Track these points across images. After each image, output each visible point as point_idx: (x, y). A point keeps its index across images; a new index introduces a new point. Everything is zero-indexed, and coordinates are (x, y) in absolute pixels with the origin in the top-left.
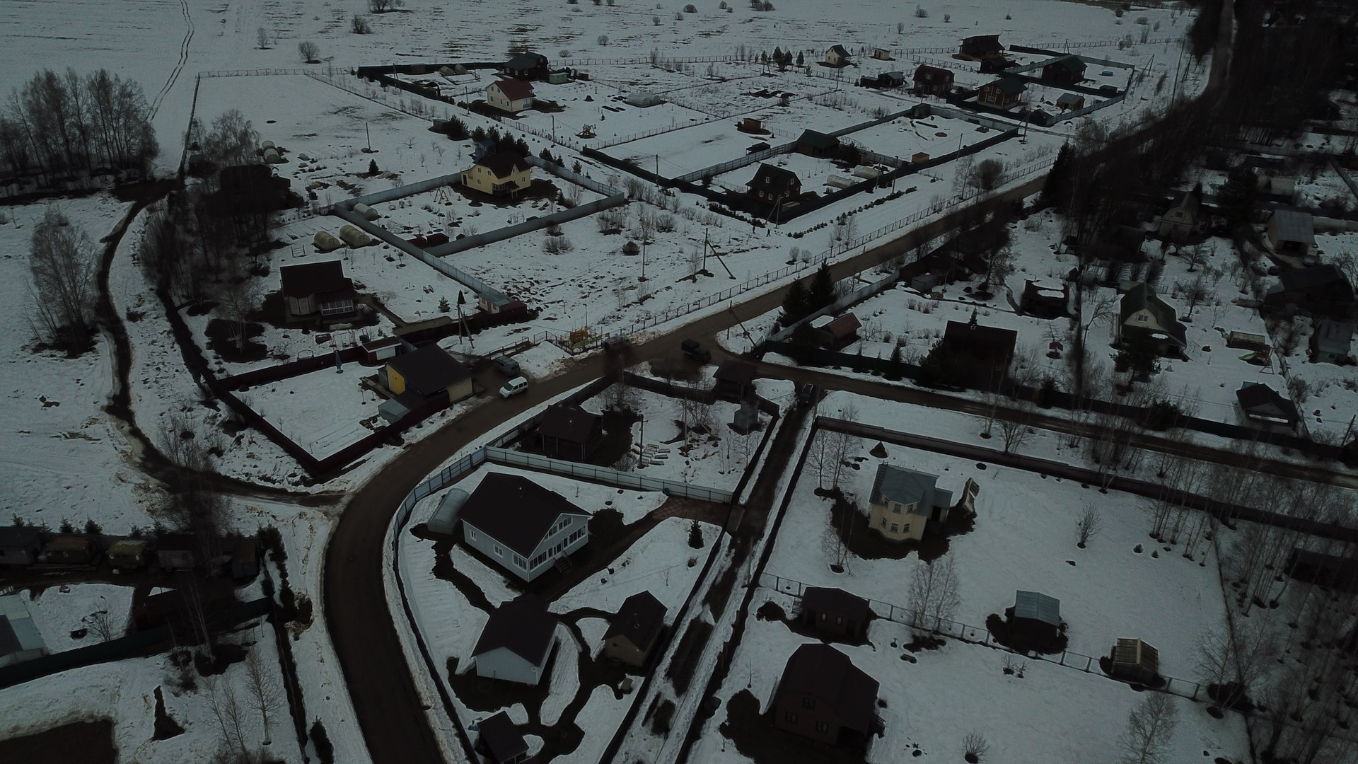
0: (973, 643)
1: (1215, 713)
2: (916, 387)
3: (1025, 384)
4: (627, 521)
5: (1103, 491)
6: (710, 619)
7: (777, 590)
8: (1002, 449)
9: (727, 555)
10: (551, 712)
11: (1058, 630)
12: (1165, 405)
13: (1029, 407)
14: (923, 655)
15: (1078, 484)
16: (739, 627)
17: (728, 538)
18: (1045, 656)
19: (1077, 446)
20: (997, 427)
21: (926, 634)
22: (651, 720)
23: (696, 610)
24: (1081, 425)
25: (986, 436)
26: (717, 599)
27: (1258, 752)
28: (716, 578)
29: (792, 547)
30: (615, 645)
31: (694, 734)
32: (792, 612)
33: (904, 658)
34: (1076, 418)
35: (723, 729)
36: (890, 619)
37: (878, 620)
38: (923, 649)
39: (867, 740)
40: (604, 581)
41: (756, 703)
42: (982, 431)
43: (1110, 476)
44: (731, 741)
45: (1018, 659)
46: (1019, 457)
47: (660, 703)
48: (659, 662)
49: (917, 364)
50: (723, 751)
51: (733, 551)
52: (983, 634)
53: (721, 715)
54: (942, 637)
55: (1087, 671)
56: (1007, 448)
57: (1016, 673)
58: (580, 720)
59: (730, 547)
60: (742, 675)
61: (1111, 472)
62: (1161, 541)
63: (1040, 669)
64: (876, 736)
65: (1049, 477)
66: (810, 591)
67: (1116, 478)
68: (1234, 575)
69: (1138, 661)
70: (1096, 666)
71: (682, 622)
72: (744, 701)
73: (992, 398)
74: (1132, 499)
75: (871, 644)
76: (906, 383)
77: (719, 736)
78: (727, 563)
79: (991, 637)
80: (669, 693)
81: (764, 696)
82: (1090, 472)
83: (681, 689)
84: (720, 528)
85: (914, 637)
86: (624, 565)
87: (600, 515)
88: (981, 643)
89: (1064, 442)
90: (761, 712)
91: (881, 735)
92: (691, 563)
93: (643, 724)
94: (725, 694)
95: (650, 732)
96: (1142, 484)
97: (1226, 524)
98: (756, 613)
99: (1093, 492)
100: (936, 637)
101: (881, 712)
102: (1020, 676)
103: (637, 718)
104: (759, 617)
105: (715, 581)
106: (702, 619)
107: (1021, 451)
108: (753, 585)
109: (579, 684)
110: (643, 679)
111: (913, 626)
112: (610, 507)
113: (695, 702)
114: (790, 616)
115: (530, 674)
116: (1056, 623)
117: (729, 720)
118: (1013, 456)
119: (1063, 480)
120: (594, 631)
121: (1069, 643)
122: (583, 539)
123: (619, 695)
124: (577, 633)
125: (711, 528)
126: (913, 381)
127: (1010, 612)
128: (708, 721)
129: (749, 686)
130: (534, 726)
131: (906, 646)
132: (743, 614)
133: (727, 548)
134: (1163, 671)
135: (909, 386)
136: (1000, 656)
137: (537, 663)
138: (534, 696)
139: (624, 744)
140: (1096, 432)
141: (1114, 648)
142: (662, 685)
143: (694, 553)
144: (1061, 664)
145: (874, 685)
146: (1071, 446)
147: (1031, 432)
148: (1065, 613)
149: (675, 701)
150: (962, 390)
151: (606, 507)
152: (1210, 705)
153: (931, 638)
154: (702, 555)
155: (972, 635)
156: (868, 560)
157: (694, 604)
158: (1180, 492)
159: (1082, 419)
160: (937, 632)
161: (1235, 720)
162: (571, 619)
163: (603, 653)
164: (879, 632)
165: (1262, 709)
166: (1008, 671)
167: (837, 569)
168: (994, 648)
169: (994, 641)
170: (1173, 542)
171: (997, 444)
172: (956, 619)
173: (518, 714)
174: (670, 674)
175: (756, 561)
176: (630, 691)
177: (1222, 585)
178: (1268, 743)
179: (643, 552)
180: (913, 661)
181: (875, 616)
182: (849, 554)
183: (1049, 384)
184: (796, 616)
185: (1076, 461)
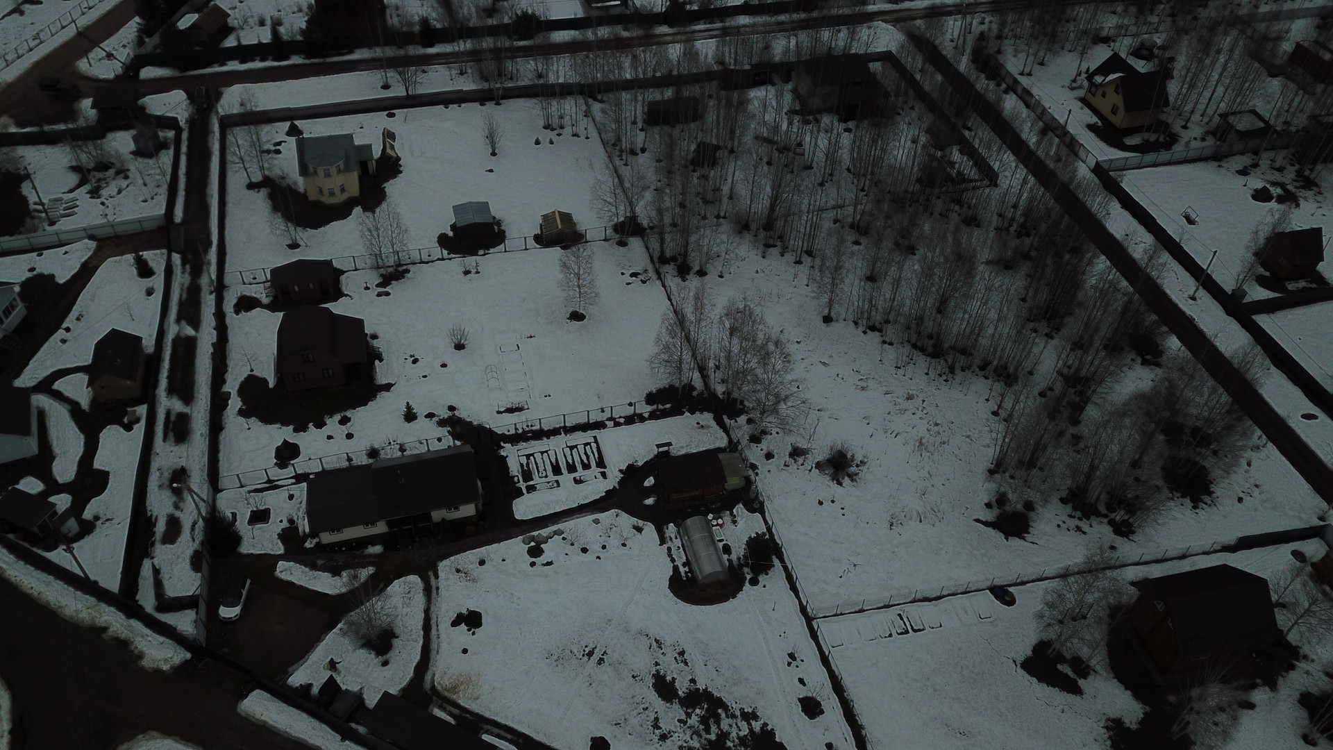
0: (432, 262)
1: (622, 244)
2: (307, 61)
3: (404, 29)
4: (62, 279)
5: (498, 104)
6: (189, 331)
7: (244, 284)
8: (405, 94)
9: (183, 273)
10: (65, 469)
11: (496, 228)
12: (525, 14)
13: (415, 50)
14: (395, 288)
15: (477, 105)
16: (222, 328)
17: (176, 258)
18: (492, 250)
19: (466, 73)
20: (392, 74)
21: (390, 270)
22: (171, 435)
23: (172, 330)
24: (463, 53)
25: (386, 87)
26: (190, 312)
27: (656, 260)
28: (181, 295)
29: (244, 243)
30: (103, 387)
31: (216, 427)
32: (267, 296)
33: (379, 295)
34: (457, 48)
35: (242, 413)
36: (356, 270)
37: (346, 274)
38: (393, 282)
39: (371, 367)
40: (64, 341)
41: (265, 381)
42: (382, 84)
43: (498, 89)
44: (253, 419)
45: (471, 260)
46: (421, 96)
47: (173, 418)
48: (156, 384)
49: (299, 38)
50: (249, 429)
51: (188, 267)
52: (437, 252)
53: (235, 403)
54: (404, 268)
55: (526, 249)
56: (407, 92)
57: (474, 271)
58: (98, 464)
59: (184, 264)
60: (241, 363)
61: (498, 86)
62: (553, 130)
63: (491, 262)
64: (377, 362)
65: (451, 106)
66: (274, 272)
67: (504, 89)
68: (610, 137)
69: (560, 227)
70: (531, 242)
71: (164, 345)
72: (252, 385)
73: (378, 52)
74: (521, 102)
75: (347, 295)
76: (296, 60)
77: (241, 420)
78: (187, 279)
79: (445, 252)
80: (178, 406)
81: (268, 372)
82: (482, 91)
83: (188, 398)
84: (165, 251)
85: (382, 275)
86: (78, 319)
87: (26, 285)
88: (438, 259)
89: (454, 72)
90: (271, 385)
91: (381, 360)
92: (150, 292)
93: (164, 441)
94: (232, 385)
95: (173, 444)
96: (526, 87)
97: (596, 99)
98: (232, 310)
99: (490, 106)
100: (400, 269)
101: (375, 343)
102: (478, 272)
103: (156, 438)
104: (237, 312)
105: (180, 298)
106: (182, 335)
107: (421, 90)
108: (220, 288)
109: (82, 436)
110: (145, 406)
111: (378, 268)
112: (35, 273)
113: (206, 403)
114: (265, 300)
115: (26, 447)
116: (492, 221)
117: (244, 404)
118: (415, 97)
119: (463, 105)
120: (78, 389)
121: (507, 234)
122: (20, 310)
123: (128, 428)
124: (59, 396)
125: (155, 255)
126: (303, 56)
127: (453, 227)
128: (225, 413)
129: (252, 370)
130: (54, 487)
131: (377, 286)
132: (220, 315)
133: (180, 267)
134: (581, 228)
135: (300, 62)
136: (456, 264)
137: (26, 432)
138: (41, 463)
139: (153, 464)
140: (475, 55)
141: (541, 225)
142: (167, 403)
143: (148, 282)
144: (506, 251)
145: (360, 323)
146: (462, 74)
147: (424, 72)
148: (496, 211)
149: (187, 410)
150: (351, 52)
151: (30, 275)
152: (616, 240)
153: (397, 270)
154: (158, 281)
155: (429, 256)
156: (319, 230)
157: (169, 326)
158: (553, 86)
159: (462, 49)
160: (400, 265)
161: (635, 243)
162: (45, 386)
163: (94, 402)
164: (348, 283)
165: (651, 228)
166: (467, 273)
167: (294, 246)
168: (450, 259)
169: (449, 254)
170: (562, 127)
171: (398, 91)
172: (411, 246)
173: (31, 485)
174: (171, 391)
175: (213, 268)
176: (138, 420)
177: (605, 148)
178: (659, 249)
179: (93, 301)
180: (388, 294)
181: (343, 272)
182: (299, 229)
183: (425, 22)
184: (271, 299)
185: (467, 84)
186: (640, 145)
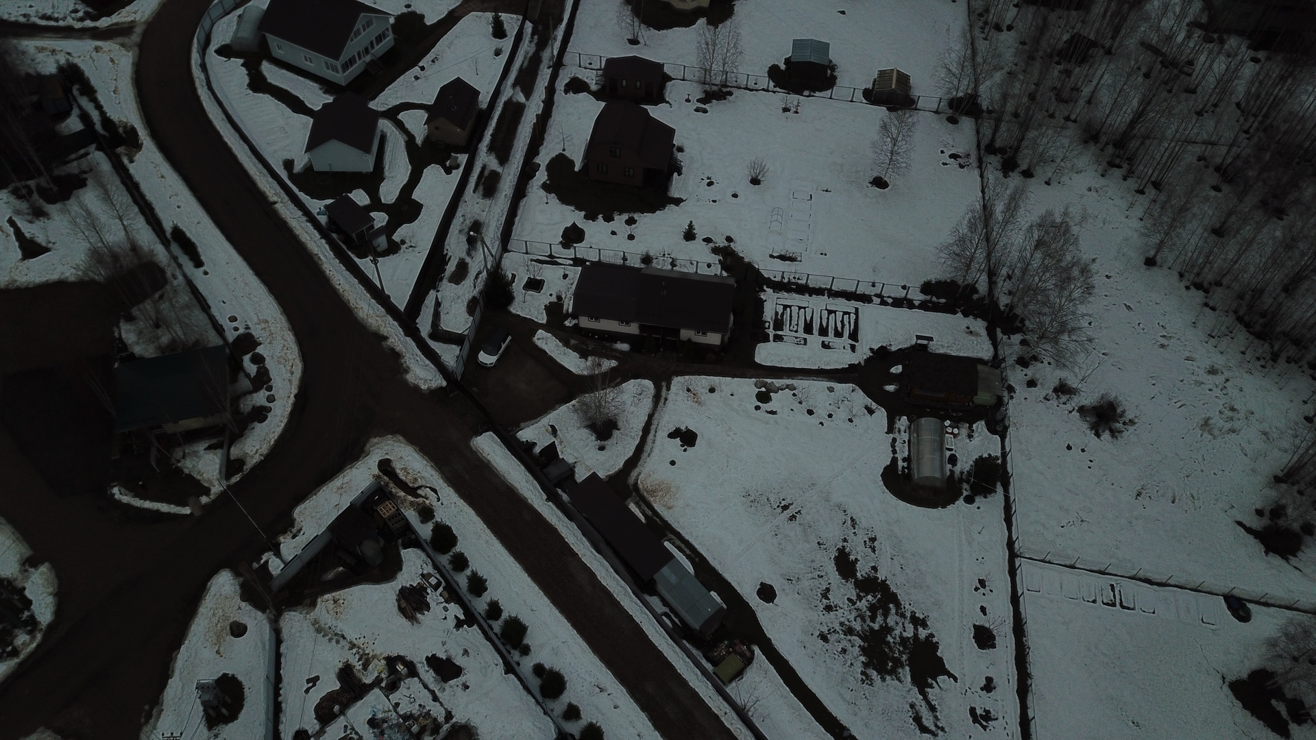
0: (757, 90)
1: (953, 120)
4: (430, 21)
6: (521, 98)
7: (580, 66)
9: (530, 42)
10: (389, 192)
11: (829, 71)
14: (714, 107)
16: (549, 103)
17: (529, 26)
18: (817, 94)
21: (715, 88)
22: (481, 188)
23: (508, 93)
26: (526, 81)
27: (983, 147)
28: (523, 63)
29: (591, 27)
30: (437, 128)
31: (520, 193)
32: (596, 84)
33: (697, 110)
35: (545, 187)
36: (683, 80)
37: (673, 81)
38: (714, 101)
39: (669, 178)
40: (417, 78)
41: (572, 163)
44: (553, 195)
45: (794, 98)
47: (486, 173)
48: (480, 139)
50: (547, 203)
51: (536, 37)
52: (765, 82)
53: (541, 176)
54: (728, 89)
55: (852, 101)
57: (793, 110)
58: (416, 196)
59: (533, 34)
60: (556, 140)
63: (813, 105)
64: (675, 174)
66: (611, 62)
68: (978, 5)
69: (893, 87)
70: (859, 95)
71: (497, 104)
72: (560, 164)
75: (668, 102)
77: (542, 193)
78: (532, 49)
79: (772, 84)
80: (493, 164)
81: (577, 157)
83: (503, 159)
84: (521, 17)
85: (705, 92)
86: (433, 61)
87: (400, 18)
88: (763, 90)
90: (577, 169)
91: (680, 174)
92: (498, 53)
93: (474, 192)
94: (543, 159)
95: (481, 197)
98: (563, 89)
100: (724, 90)
101: (679, 156)
102: (796, 112)
103: (468, 187)
104: (566, 92)
105: (522, 65)
106: (514, 100)
108: (558, 65)
109: (410, 167)
110: (466, 156)
111: (704, 83)
112: (409, 10)
113: (517, 168)
114: (594, 87)
115: (364, 163)
116: (826, 63)
117: (548, 179)
120: (416, 123)
121: (838, 81)
122: (389, 40)
123: (448, 171)
124: (400, 125)
125: (512, 18)
127: (787, 61)
128: (530, 182)
129: (564, 150)
130: (377, 204)
131: (698, 101)
132: (551, 90)
133: (529, 36)
134: (915, 93)
136: (780, 98)
137: (367, 150)
138: (372, 181)
139: (460, 209)
141: (875, 79)
142: (485, 159)
143: (497, 43)
144: (831, 98)
145: (670, 132)
148: (834, 55)
149: (499, 170)
151: (405, 10)
152: (948, 115)
153: (720, 90)
154: (507, 44)
155: (756, 84)
156: (661, 31)
157: (505, 88)
160: (726, 86)
161: (967, 124)
162: (392, 114)
163: (427, 140)
164: (673, 91)
165: (989, 112)
166: (786, 110)
167: (634, 42)
168: (774, 92)
169: (775, 86)
172: (741, 70)
173: (360, 197)
174: (491, 148)
175: (557, 44)
176: (457, 167)
177: (969, 16)
178: (990, 137)
179: (449, 48)
180: (705, 111)
181: (670, 79)
182: (643, 26)
184: (600, 87)
186: (1008, 22)
